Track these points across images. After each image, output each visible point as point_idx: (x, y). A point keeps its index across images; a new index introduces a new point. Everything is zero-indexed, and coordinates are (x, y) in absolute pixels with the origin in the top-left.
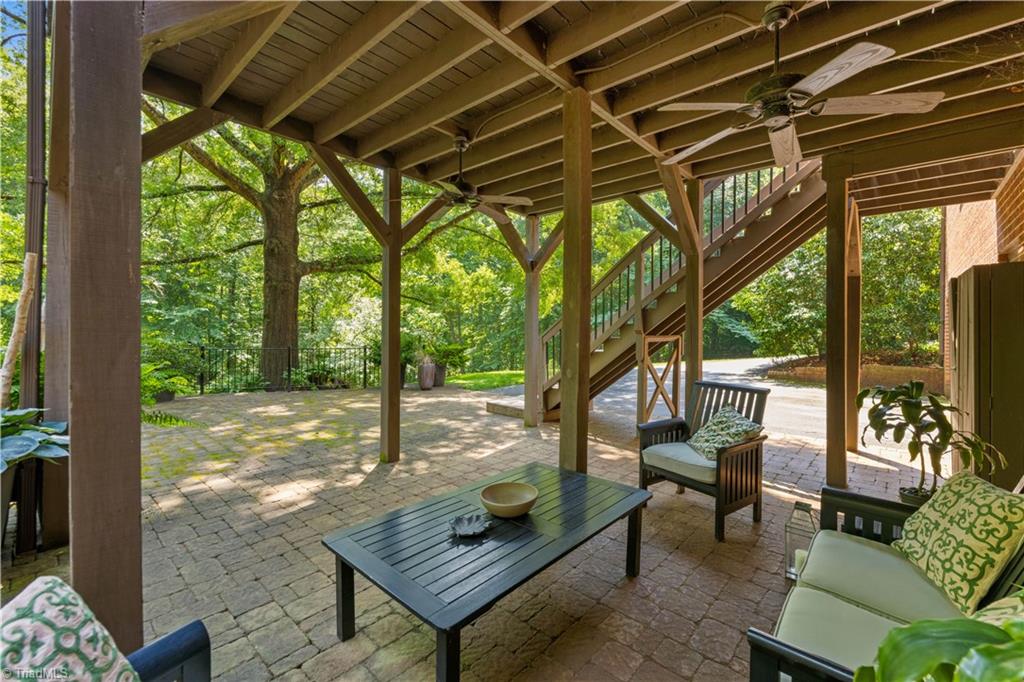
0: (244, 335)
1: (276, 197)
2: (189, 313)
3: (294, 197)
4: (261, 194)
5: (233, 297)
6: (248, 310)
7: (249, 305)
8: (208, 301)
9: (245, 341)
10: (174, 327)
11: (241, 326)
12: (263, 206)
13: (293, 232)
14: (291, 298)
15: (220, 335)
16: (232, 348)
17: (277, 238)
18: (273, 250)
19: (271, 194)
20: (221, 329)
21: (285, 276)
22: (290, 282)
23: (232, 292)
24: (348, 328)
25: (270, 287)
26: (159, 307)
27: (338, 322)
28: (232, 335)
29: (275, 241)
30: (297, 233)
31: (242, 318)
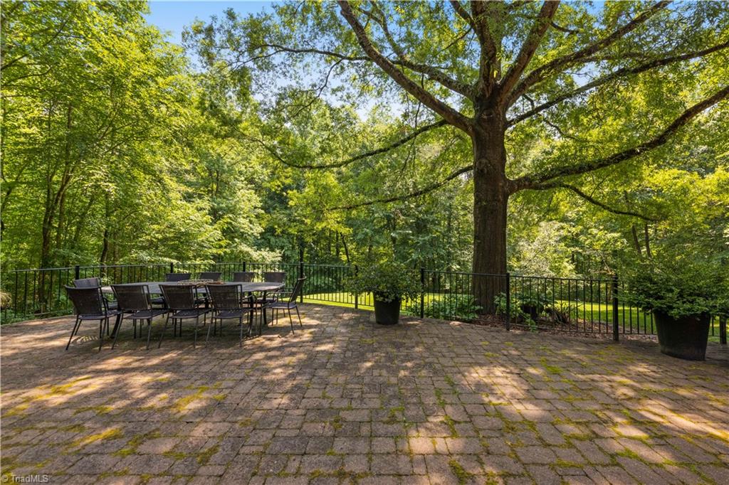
0: (456, 252)
1: (485, 117)
2: (426, 238)
3: (501, 114)
4: (471, 120)
5: (450, 228)
6: (458, 235)
7: (458, 233)
8: (437, 231)
9: (457, 256)
10: (419, 247)
11: (454, 246)
12: (473, 130)
13: (500, 150)
14: (500, 217)
15: (443, 252)
16: (449, 261)
17: (486, 158)
18: (482, 171)
19: (480, 116)
20: (443, 249)
21: (494, 196)
22: (499, 201)
23: (449, 224)
24: (530, 248)
25: (480, 208)
26: (413, 235)
27: (521, 243)
28: (449, 252)
29: (484, 161)
30: (504, 150)
31: (454, 241)
